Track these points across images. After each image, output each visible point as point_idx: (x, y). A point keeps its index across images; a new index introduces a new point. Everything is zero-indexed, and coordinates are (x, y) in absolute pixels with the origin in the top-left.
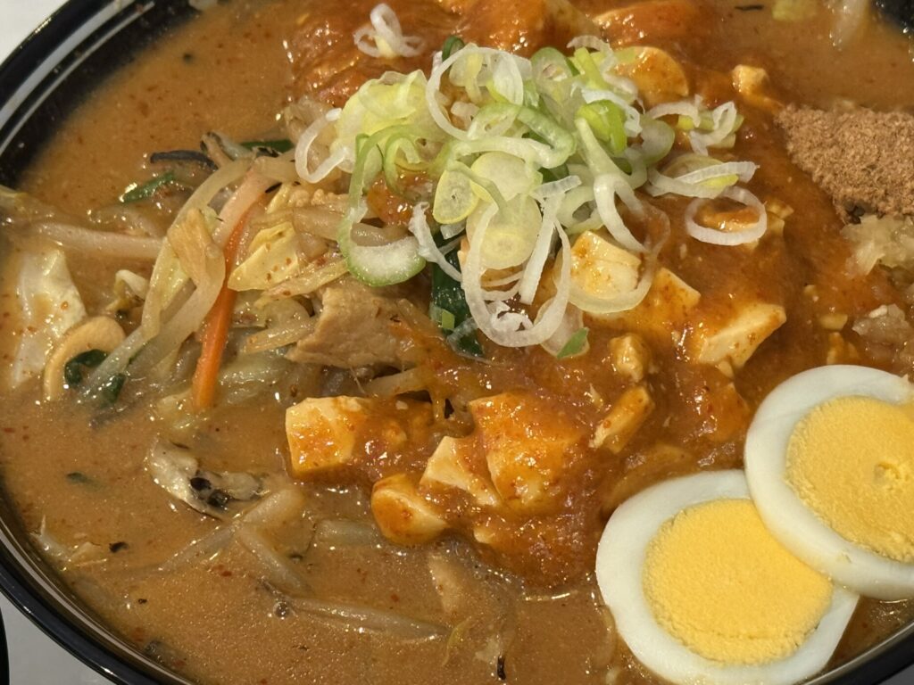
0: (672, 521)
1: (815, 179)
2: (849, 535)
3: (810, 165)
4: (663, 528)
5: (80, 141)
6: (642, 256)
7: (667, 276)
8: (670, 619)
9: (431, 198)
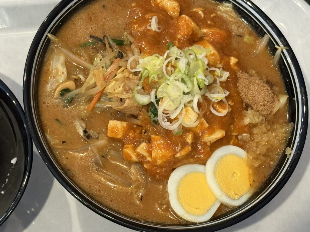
0: (187, 175)
1: (241, 95)
2: (223, 190)
3: (241, 91)
4: (185, 176)
5: (74, 24)
6: (199, 114)
7: (203, 120)
8: (181, 199)
9: (157, 89)
